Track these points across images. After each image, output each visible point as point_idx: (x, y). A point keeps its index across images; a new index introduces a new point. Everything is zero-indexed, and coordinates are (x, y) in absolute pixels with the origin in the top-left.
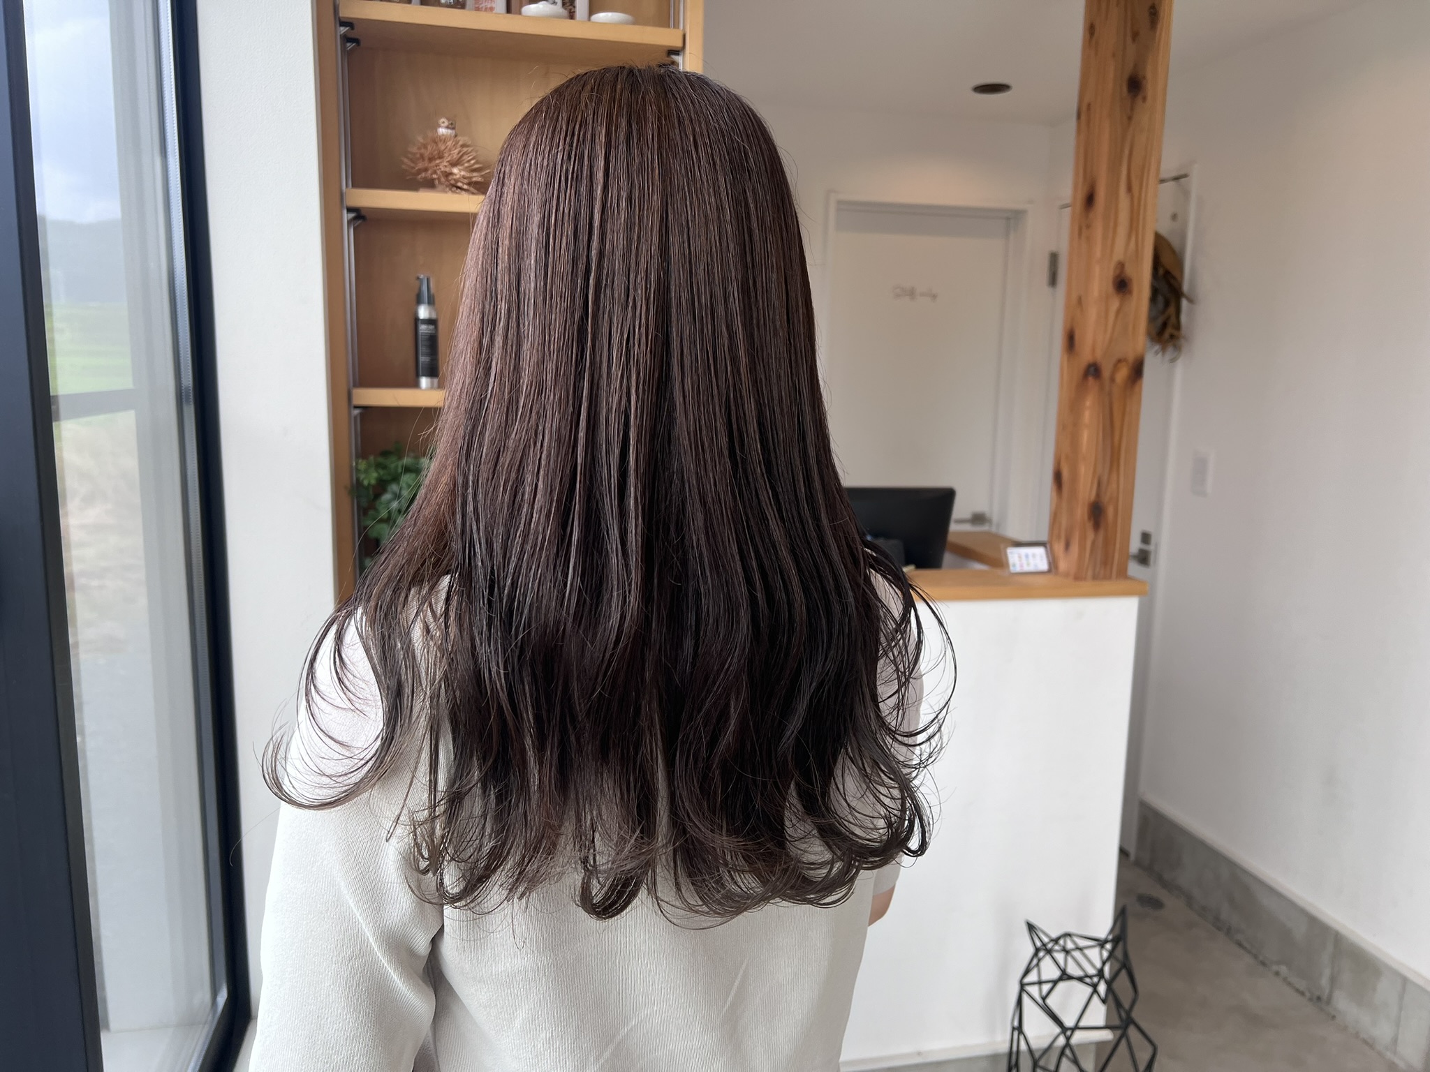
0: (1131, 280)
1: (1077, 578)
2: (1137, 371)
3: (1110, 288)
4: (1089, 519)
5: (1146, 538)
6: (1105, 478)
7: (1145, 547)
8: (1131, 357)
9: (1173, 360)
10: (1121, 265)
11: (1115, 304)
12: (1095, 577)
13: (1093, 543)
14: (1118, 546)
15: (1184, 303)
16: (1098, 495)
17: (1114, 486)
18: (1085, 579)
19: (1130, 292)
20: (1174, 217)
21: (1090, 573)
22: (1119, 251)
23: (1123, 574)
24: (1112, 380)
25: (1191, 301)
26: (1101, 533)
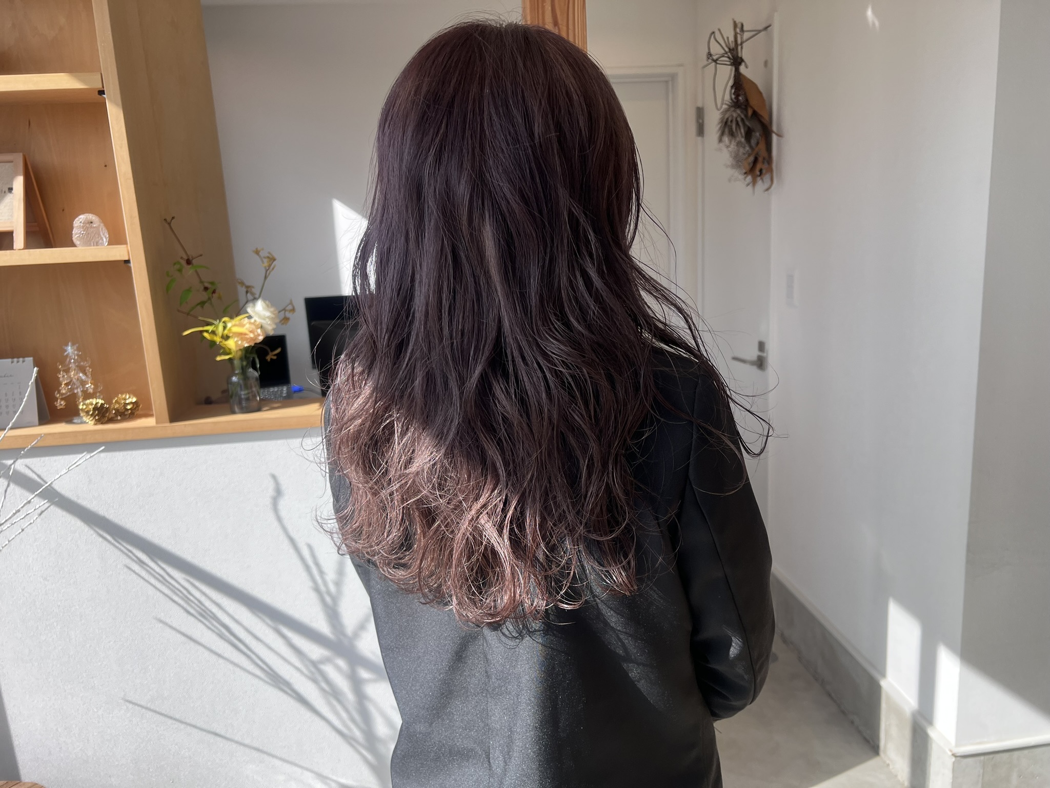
5: (762, 346)
7: (760, 354)
9: (767, 189)
15: (775, 138)
20: (766, 63)
25: (779, 135)
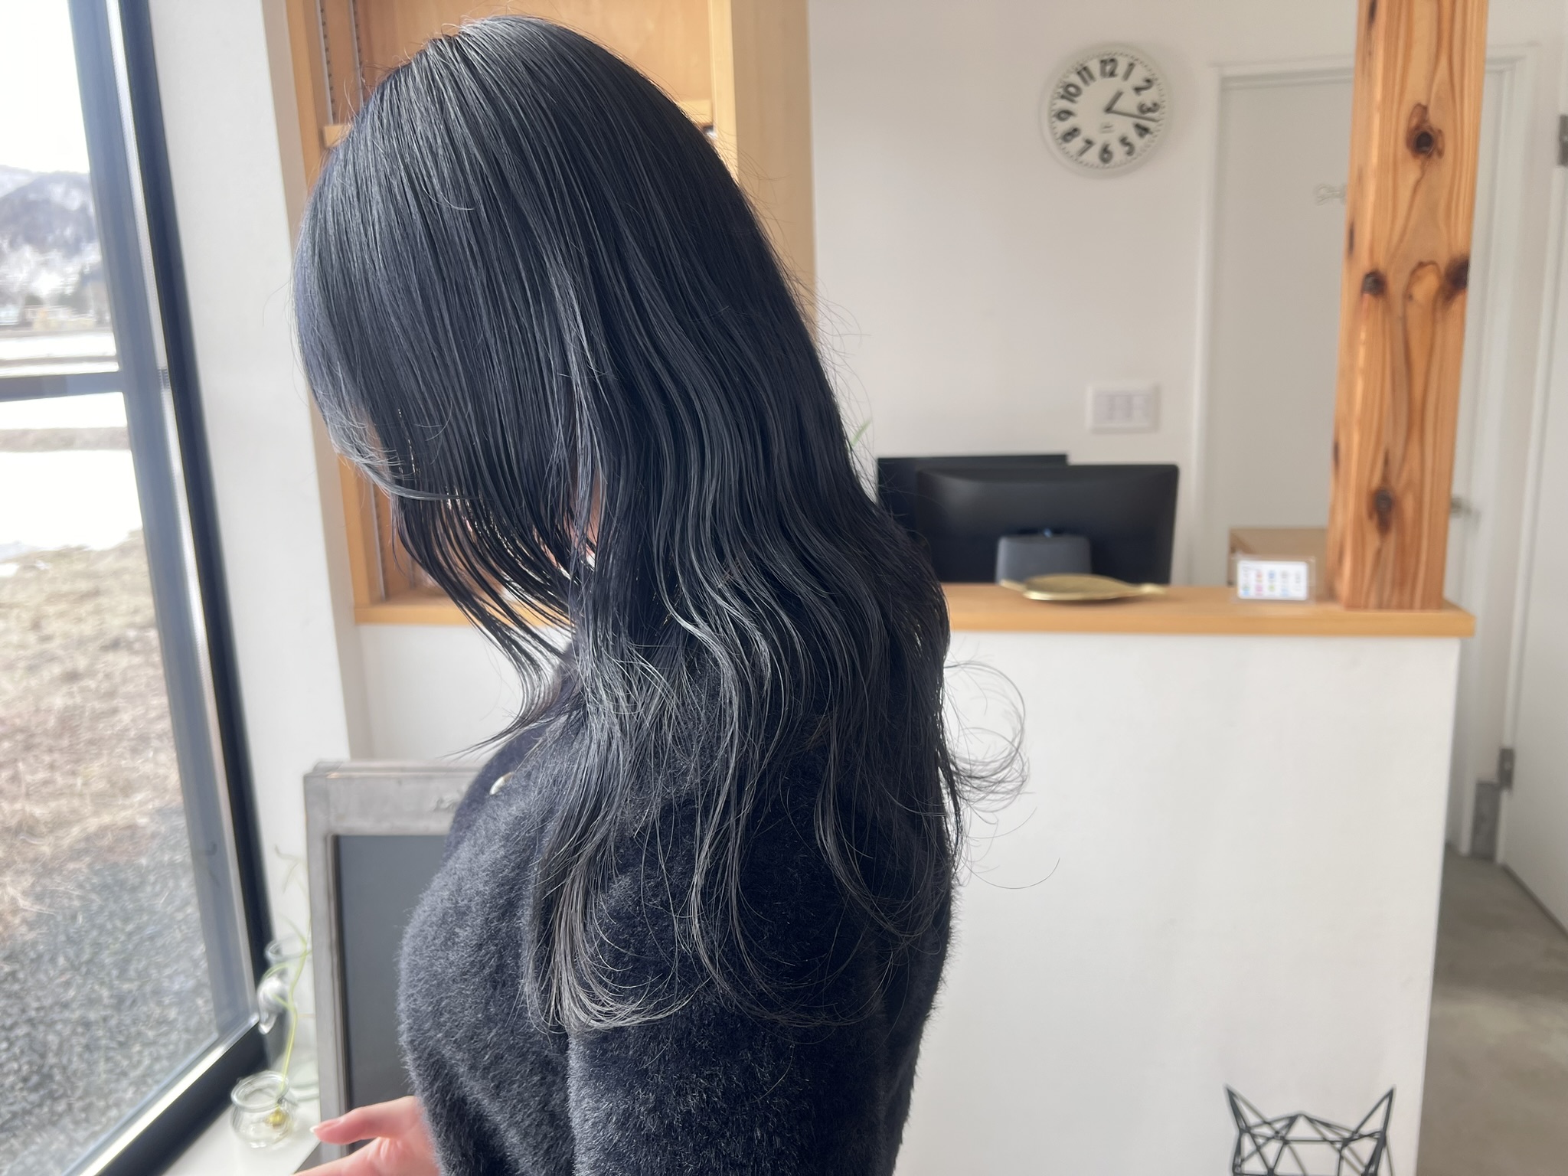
0: (1440, 131)
1: (1352, 605)
2: (1456, 278)
3: (1402, 150)
4: (1370, 516)
6: (1397, 452)
8: (1443, 260)
10: (1422, 110)
11: (1411, 171)
12: (1380, 606)
13: (1379, 553)
14: (1423, 558)
16: (1385, 478)
17: (1415, 462)
18: (1366, 607)
19: (1441, 153)
21: (1373, 600)
22: (1416, 89)
23: (1436, 600)
24: (1408, 296)
26: (1392, 537)
